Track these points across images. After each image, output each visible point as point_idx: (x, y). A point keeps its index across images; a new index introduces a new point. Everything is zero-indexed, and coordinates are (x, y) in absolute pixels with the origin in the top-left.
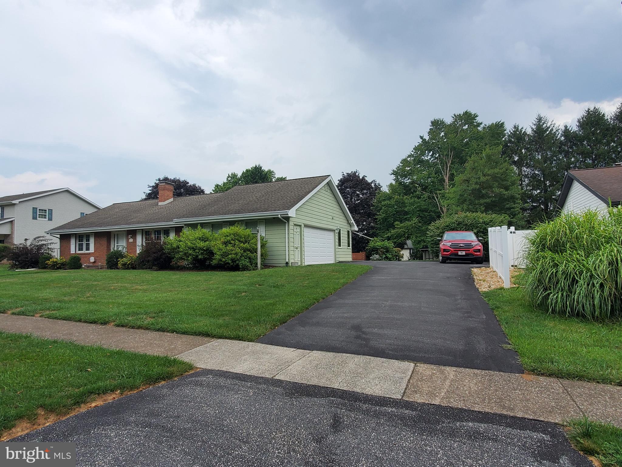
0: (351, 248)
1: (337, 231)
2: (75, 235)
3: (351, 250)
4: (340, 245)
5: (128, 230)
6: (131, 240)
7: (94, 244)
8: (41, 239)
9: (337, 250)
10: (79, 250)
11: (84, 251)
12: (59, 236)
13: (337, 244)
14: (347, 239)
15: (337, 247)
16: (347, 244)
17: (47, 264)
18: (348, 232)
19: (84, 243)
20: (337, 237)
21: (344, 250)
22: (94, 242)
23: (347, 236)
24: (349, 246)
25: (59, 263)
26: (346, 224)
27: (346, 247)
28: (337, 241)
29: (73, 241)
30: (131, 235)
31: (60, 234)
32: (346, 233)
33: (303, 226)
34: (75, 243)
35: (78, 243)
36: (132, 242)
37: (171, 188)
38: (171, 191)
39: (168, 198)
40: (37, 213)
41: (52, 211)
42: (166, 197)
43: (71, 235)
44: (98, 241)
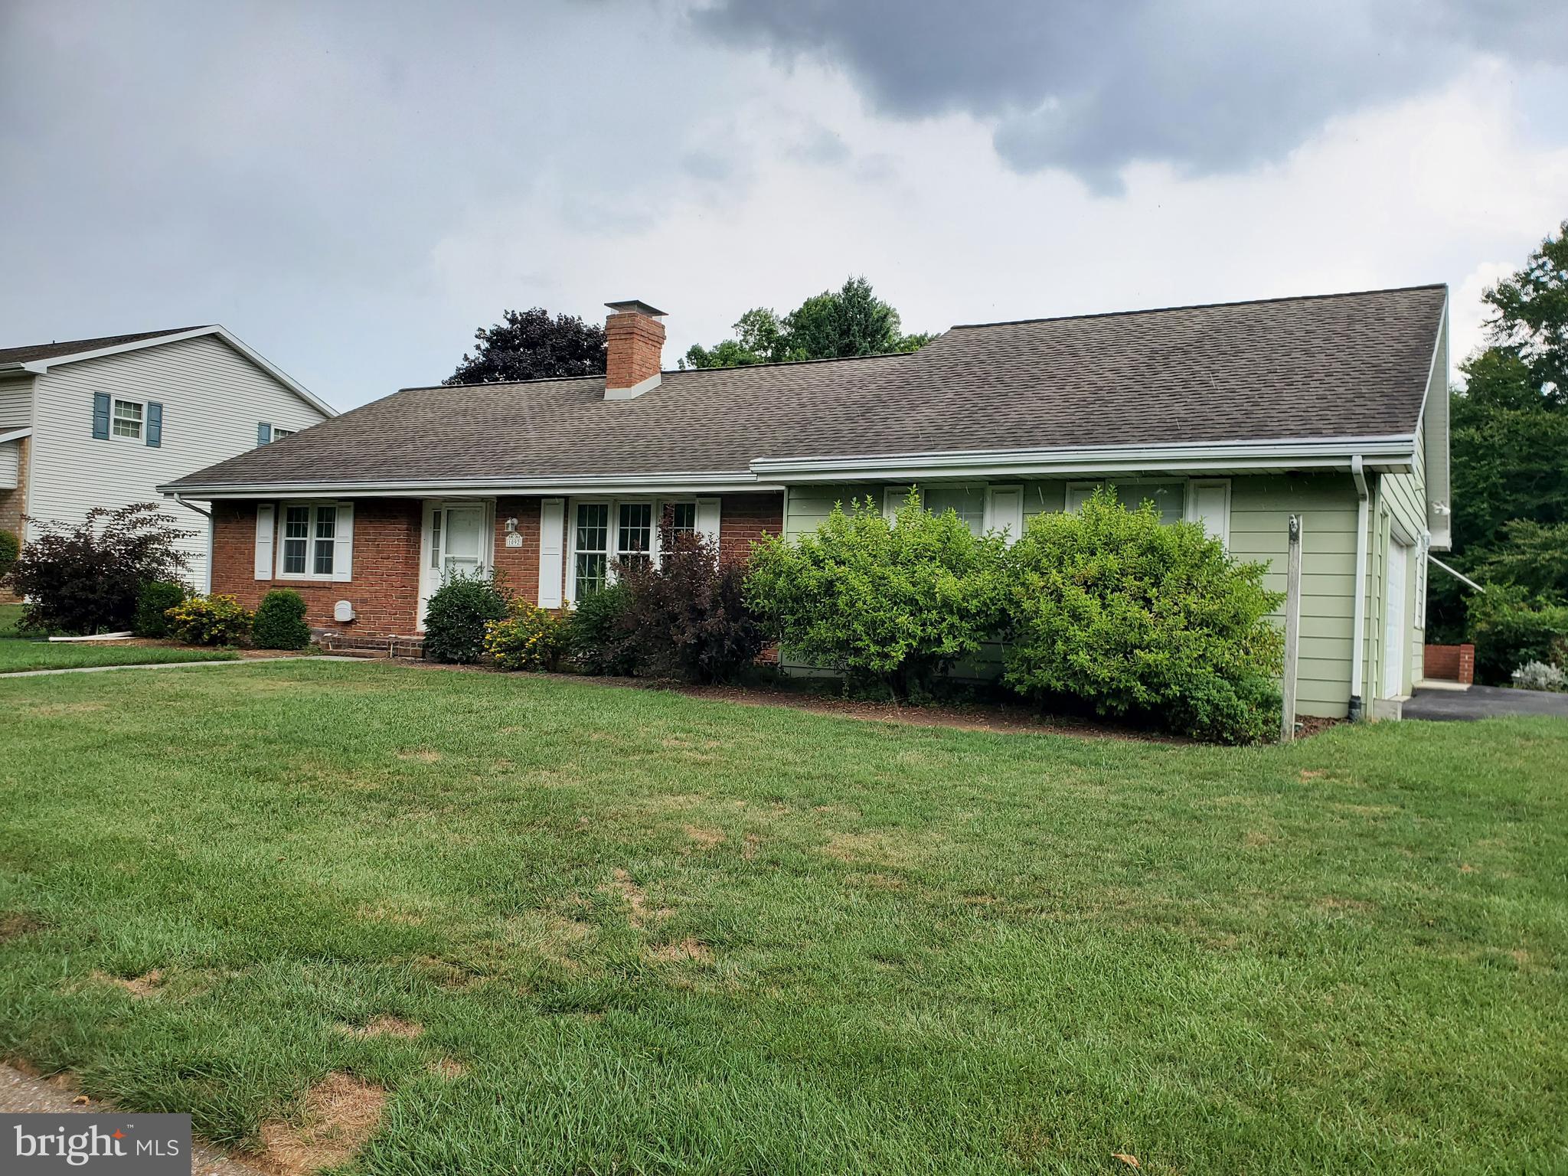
2: (272, 506)
5: (500, 498)
6: (514, 541)
7: (350, 546)
8: (144, 514)
10: (289, 569)
11: (310, 574)
12: (207, 507)
17: (171, 619)
19: (311, 540)
22: (350, 540)
25: (220, 621)
29: (264, 531)
30: (515, 521)
31: (212, 501)
34: (271, 540)
35: (283, 538)
36: (516, 550)
37: (657, 331)
38: (655, 344)
39: (644, 370)
40: (108, 413)
41: (161, 410)
42: (638, 367)
43: (260, 505)
44: (369, 535)
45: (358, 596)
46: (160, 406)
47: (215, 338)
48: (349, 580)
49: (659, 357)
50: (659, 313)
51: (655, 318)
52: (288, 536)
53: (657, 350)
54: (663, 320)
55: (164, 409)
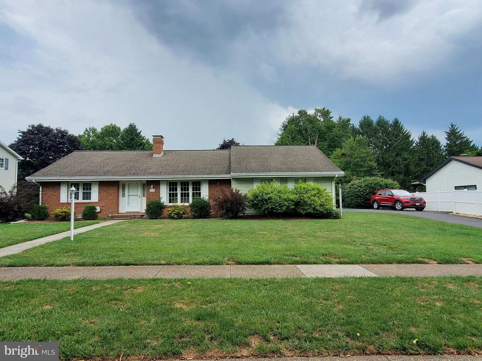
2: (67, 183)
6: (152, 190)
11: (81, 200)
19: (81, 192)
22: (98, 191)
29: (64, 189)
30: (152, 185)
34: (67, 192)
42: (161, 150)
43: (61, 183)
44: (104, 190)
45: (101, 205)
48: (98, 201)
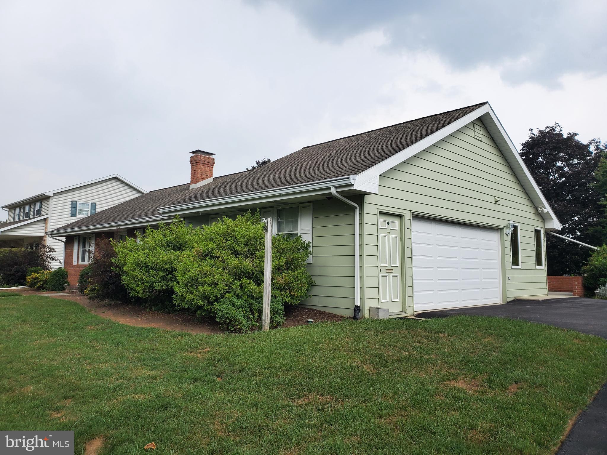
0: (544, 266)
1: (508, 231)
2: (78, 237)
3: (545, 273)
4: (515, 262)
9: (508, 273)
11: (86, 262)
12: (64, 239)
13: (509, 258)
14: (533, 248)
15: (509, 265)
16: (534, 260)
18: (538, 232)
19: (86, 249)
20: (509, 245)
21: (528, 273)
23: (533, 241)
24: (539, 263)
26: (532, 216)
27: (534, 266)
28: (509, 252)
29: (75, 247)
32: (533, 235)
33: (408, 216)
34: (77, 250)
35: (81, 249)
37: (210, 161)
38: (210, 166)
39: (204, 176)
40: (76, 208)
41: (96, 205)
42: (200, 175)
43: (75, 237)
46: (95, 204)
47: (116, 178)
49: (212, 171)
50: (212, 154)
51: (211, 156)
52: (83, 248)
53: (211, 168)
54: (213, 157)
55: (97, 205)
